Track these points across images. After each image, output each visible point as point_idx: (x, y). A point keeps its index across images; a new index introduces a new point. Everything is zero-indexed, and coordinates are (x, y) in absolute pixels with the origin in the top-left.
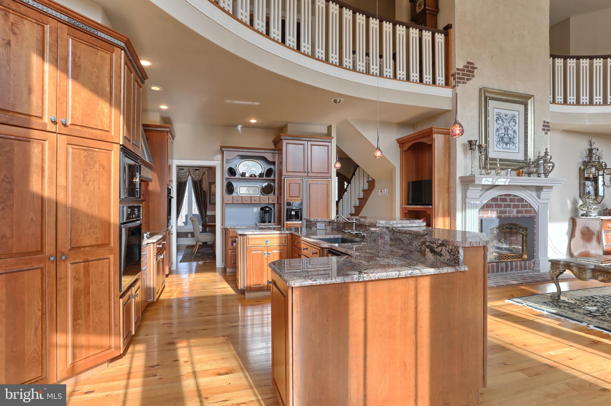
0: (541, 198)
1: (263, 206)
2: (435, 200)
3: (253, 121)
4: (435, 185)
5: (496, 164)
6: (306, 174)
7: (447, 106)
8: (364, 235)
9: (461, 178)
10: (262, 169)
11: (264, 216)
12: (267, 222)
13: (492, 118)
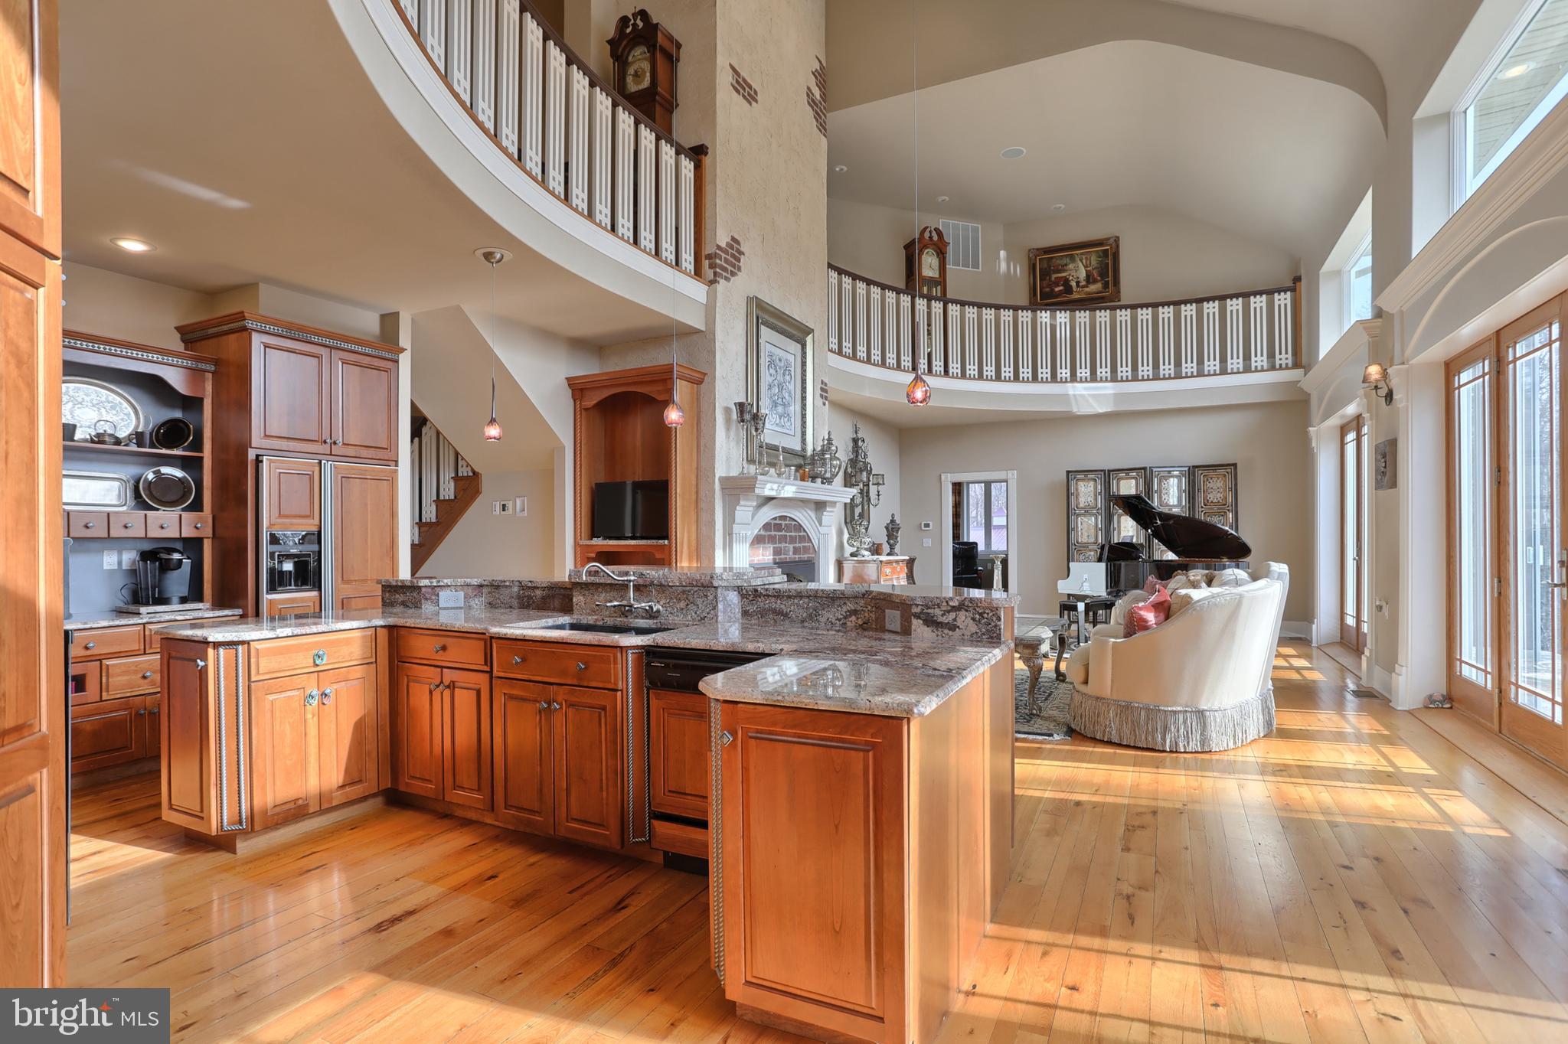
0: (823, 524)
1: (147, 547)
2: (676, 528)
3: (133, 246)
4: (676, 493)
5: (777, 457)
6: (326, 449)
7: (696, 322)
8: (658, 611)
9: (723, 480)
10: (138, 418)
11: (160, 580)
12: (175, 600)
13: (764, 361)
